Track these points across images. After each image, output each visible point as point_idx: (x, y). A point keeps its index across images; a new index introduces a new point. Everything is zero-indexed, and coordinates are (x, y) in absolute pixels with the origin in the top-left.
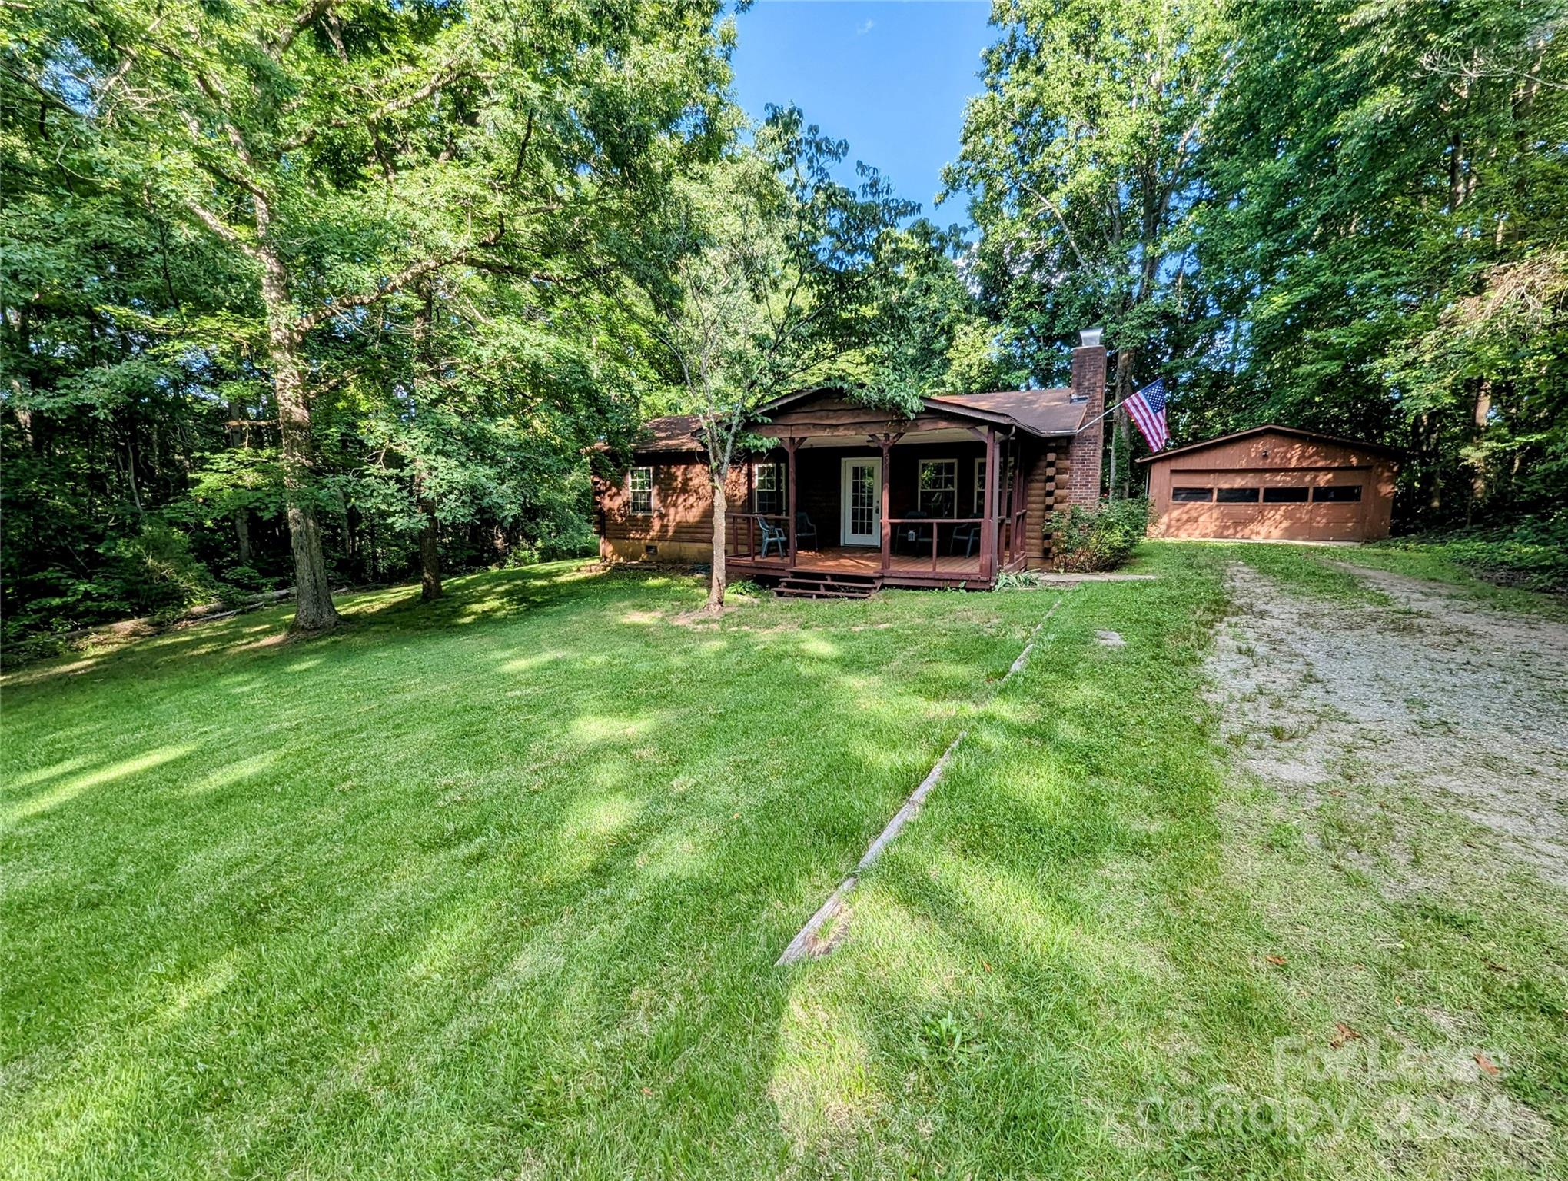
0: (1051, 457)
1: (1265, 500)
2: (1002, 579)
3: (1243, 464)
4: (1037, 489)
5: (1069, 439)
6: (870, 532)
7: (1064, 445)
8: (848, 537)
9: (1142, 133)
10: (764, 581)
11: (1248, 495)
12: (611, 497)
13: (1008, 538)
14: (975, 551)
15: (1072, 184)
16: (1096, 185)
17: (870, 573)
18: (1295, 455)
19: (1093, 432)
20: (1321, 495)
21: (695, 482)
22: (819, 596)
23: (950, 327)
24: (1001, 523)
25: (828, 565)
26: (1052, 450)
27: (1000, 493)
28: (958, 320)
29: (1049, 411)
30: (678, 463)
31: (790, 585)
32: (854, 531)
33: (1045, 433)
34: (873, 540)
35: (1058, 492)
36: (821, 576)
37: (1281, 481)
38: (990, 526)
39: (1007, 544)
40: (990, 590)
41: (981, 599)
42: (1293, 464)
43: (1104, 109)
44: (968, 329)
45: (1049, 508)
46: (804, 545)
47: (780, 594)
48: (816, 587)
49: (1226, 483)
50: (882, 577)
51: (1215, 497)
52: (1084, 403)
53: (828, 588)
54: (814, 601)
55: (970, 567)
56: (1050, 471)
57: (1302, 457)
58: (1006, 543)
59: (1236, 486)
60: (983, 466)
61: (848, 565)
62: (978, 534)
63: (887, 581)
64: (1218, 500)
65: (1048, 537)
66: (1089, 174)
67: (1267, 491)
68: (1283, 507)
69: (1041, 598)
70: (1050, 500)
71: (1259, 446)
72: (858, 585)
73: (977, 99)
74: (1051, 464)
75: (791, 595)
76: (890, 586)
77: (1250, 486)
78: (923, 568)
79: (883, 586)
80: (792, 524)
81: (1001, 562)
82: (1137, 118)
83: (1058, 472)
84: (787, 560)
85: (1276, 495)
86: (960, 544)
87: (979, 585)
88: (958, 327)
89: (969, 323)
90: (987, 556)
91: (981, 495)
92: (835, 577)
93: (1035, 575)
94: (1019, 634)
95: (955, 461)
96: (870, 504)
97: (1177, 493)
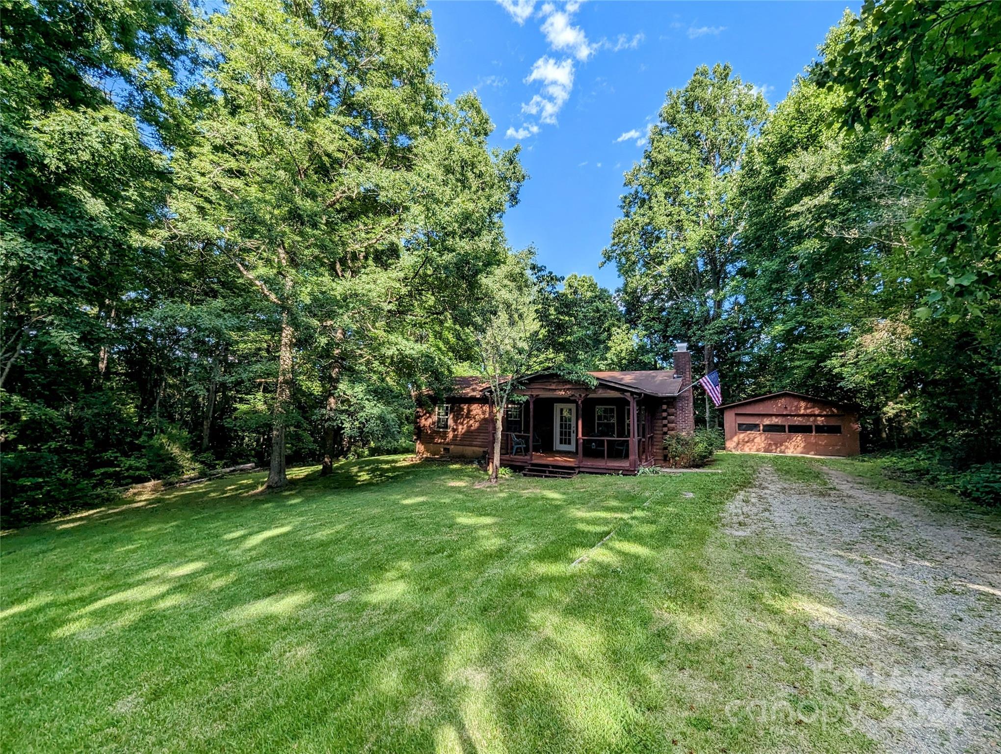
0: (665, 407)
1: (789, 432)
2: (641, 470)
3: (775, 411)
4: (659, 423)
5: (674, 398)
6: (570, 443)
7: (671, 401)
8: (558, 446)
9: (706, 239)
10: (516, 469)
11: (778, 428)
12: (426, 419)
13: (644, 448)
14: (627, 456)
15: (671, 262)
16: (684, 263)
17: (572, 465)
18: (803, 407)
19: (686, 394)
20: (820, 429)
21: (474, 413)
22: (546, 477)
23: (609, 329)
24: (639, 441)
25: (550, 460)
26: (665, 404)
27: (638, 425)
28: (614, 325)
29: (663, 383)
30: (465, 403)
31: (530, 470)
32: (561, 443)
33: (660, 395)
34: (572, 448)
35: (669, 425)
36: (547, 466)
37: (797, 421)
38: (634, 441)
39: (644, 452)
40: (635, 475)
41: (631, 479)
42: (802, 412)
43: (685, 227)
44: (619, 331)
45: (665, 433)
46: (536, 450)
47: (525, 475)
48: (544, 472)
49: (767, 421)
50: (579, 467)
51: (761, 428)
52: (680, 379)
53: (550, 472)
54: (544, 479)
55: (625, 464)
56: (665, 414)
57: (806, 408)
58: (643, 450)
59: (773, 422)
60: (629, 410)
61: (560, 460)
62: (628, 446)
63: (582, 470)
64: (764, 431)
65: (666, 448)
66: (679, 259)
67: (790, 426)
68: (800, 435)
69: (660, 479)
70: (665, 429)
71: (782, 402)
72: (566, 472)
73: (618, 220)
74: (665, 411)
75: (530, 476)
76: (583, 472)
77: (780, 423)
78: (601, 463)
79: (579, 472)
80: (531, 438)
81: (640, 461)
82: (703, 232)
83: (669, 415)
84: (528, 457)
85: (795, 429)
86: (619, 451)
87: (630, 472)
88: (614, 329)
89: (619, 327)
90: (633, 457)
91: (629, 425)
92: (554, 467)
93: (658, 469)
94: (647, 494)
95: (615, 407)
96: (570, 428)
97: (740, 425)
